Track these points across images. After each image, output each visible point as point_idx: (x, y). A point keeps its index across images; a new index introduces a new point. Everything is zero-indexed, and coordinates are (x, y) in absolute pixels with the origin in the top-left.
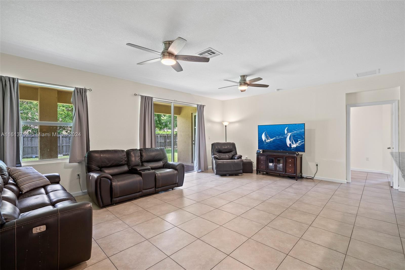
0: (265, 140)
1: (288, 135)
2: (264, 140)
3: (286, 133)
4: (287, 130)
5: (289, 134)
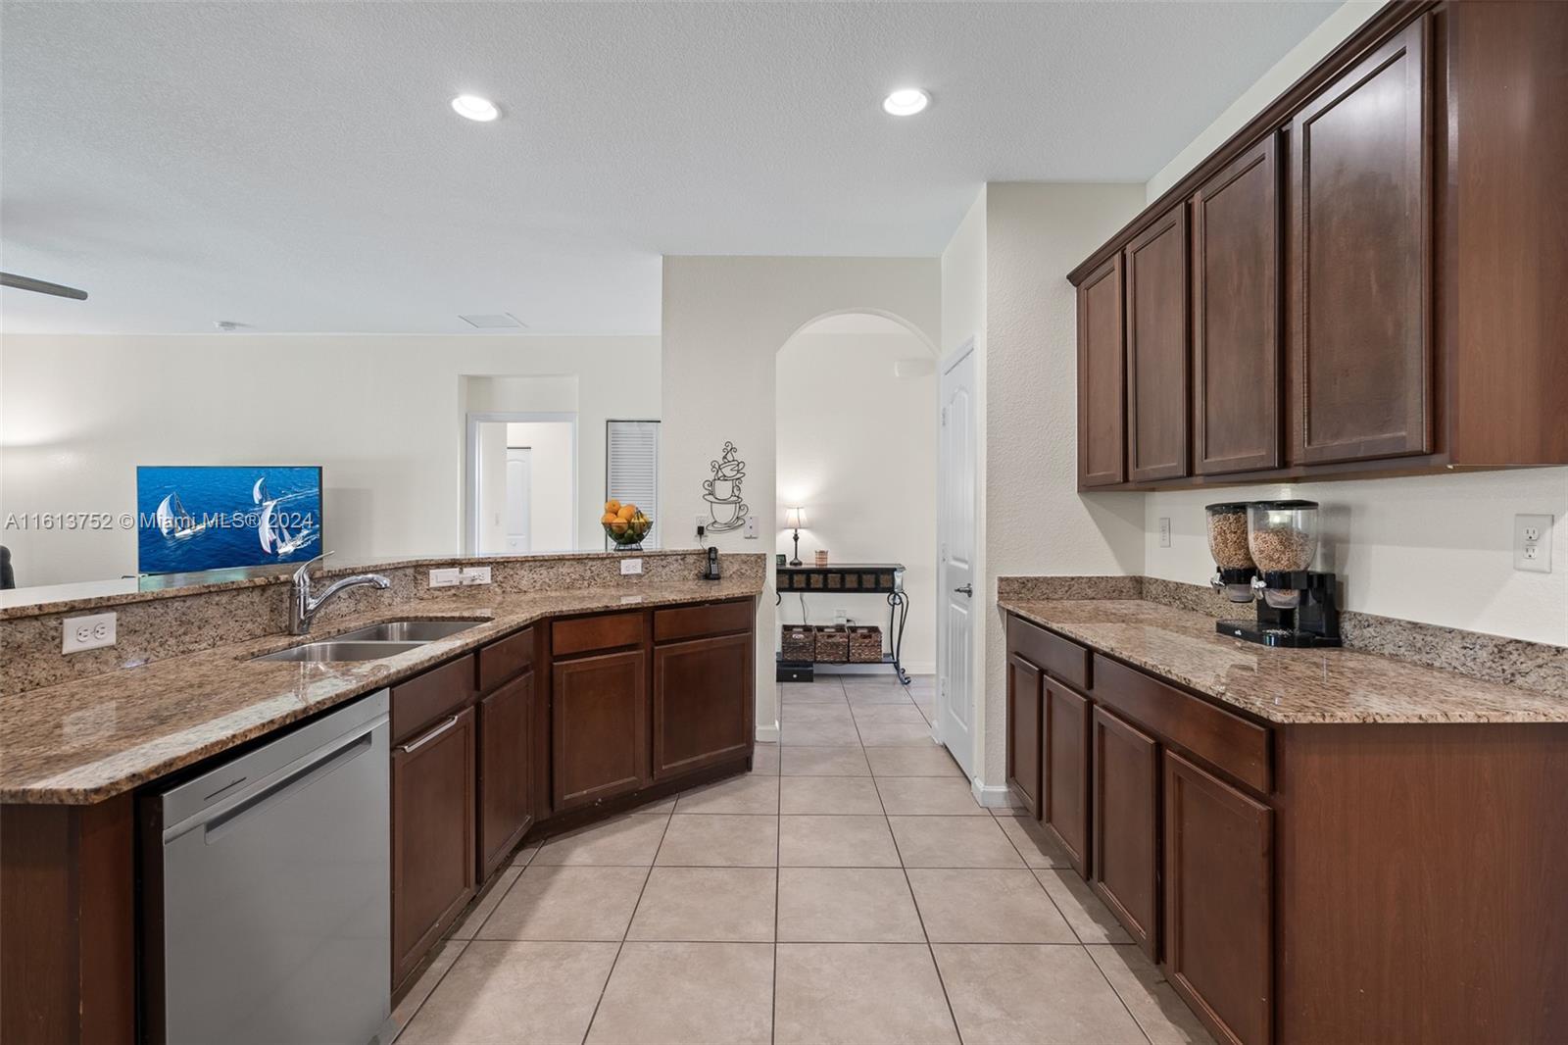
0: (172, 532)
1: (267, 507)
2: (165, 531)
3: (257, 502)
4: (261, 489)
5: (270, 505)
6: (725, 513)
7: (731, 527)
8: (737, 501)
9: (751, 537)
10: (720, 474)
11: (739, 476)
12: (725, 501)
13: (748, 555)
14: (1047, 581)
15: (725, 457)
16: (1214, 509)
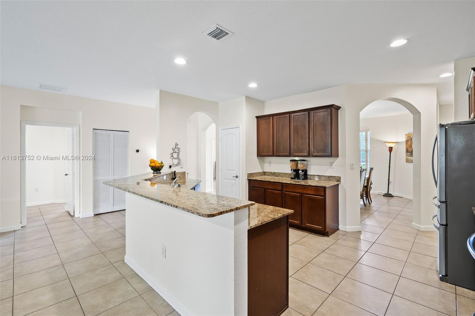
6: (176, 162)
7: (177, 165)
8: (178, 158)
9: (182, 168)
10: (174, 151)
11: (179, 152)
12: (176, 159)
13: (181, 172)
14: (254, 173)
15: (175, 147)
16: (291, 161)
